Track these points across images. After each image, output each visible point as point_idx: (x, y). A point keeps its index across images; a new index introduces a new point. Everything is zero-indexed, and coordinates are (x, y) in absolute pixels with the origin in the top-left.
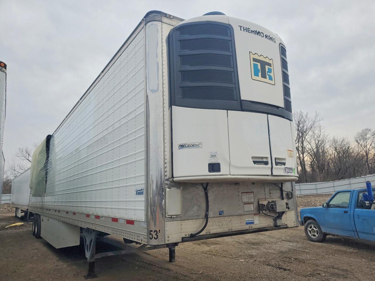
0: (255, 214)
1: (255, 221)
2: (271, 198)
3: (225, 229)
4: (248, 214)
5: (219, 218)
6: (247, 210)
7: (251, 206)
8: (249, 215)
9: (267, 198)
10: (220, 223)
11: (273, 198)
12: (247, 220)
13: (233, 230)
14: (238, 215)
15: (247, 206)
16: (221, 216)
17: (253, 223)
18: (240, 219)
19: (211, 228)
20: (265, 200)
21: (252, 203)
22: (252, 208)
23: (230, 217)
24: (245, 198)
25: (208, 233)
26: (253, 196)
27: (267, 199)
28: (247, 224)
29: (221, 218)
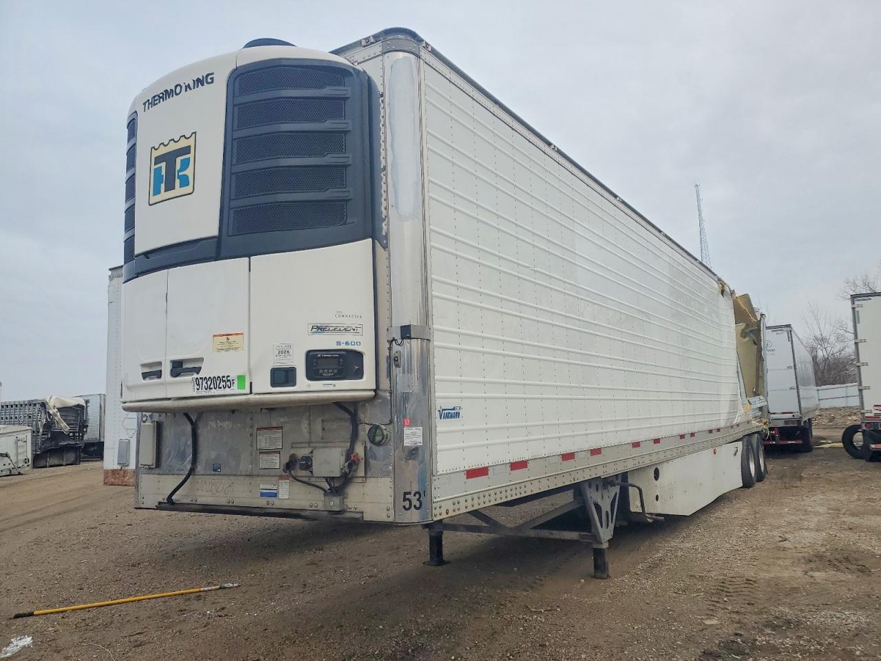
0: (281, 477)
1: (280, 491)
2: (324, 442)
3: (220, 500)
4: (266, 474)
5: (212, 477)
6: (264, 467)
7: (275, 458)
8: (268, 478)
9: (313, 440)
10: (213, 487)
11: (327, 442)
12: (262, 486)
13: (235, 504)
14: (247, 475)
15: (265, 457)
16: (217, 473)
17: (276, 496)
18: (250, 484)
19: (199, 493)
20: (307, 445)
21: (277, 452)
22: (276, 462)
23: (232, 478)
24: (263, 441)
25: (194, 502)
26: (280, 435)
27: (313, 442)
28: (262, 495)
29: (216, 477)
